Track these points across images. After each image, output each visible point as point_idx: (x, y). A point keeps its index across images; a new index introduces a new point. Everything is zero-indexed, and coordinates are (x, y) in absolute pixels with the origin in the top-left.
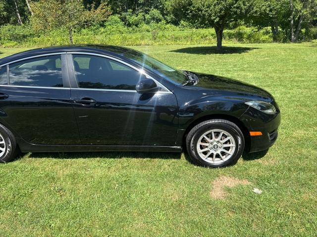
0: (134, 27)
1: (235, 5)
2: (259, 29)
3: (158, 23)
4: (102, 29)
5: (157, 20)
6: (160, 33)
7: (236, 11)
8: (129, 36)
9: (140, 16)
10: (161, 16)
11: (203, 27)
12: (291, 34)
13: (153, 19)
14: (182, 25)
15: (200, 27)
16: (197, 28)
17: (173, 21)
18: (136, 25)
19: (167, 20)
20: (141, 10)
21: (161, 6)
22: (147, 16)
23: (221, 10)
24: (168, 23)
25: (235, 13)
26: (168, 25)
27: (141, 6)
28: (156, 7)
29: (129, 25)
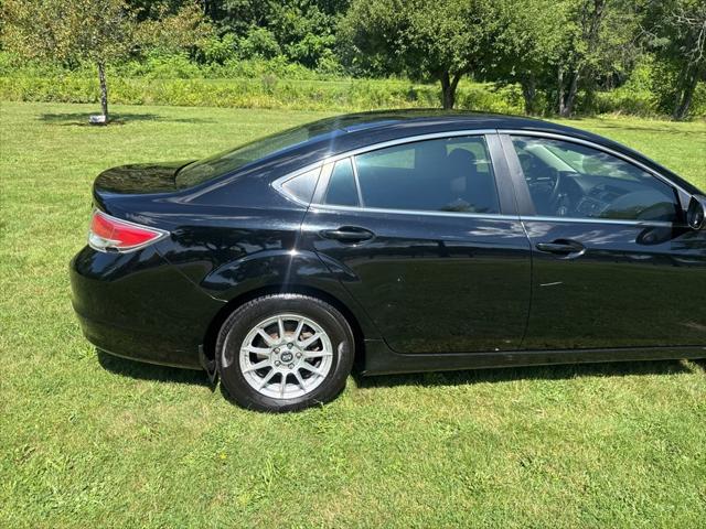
0: (215, 64)
1: (503, 36)
2: (499, 87)
3: (269, 59)
4: (136, 65)
5: (266, 51)
6: (281, 84)
7: (504, 48)
8: (207, 84)
9: (229, 39)
10: (275, 45)
11: (368, 75)
12: (559, 102)
13: (259, 48)
14: (324, 68)
15: (361, 75)
16: (355, 77)
17: (303, 57)
18: (220, 61)
19: (289, 55)
20: (228, 27)
21: (274, 22)
22: (244, 43)
23: (473, 44)
24: (292, 60)
25: (501, 51)
26: (293, 66)
27: (228, 18)
28: (264, 23)
29: (202, 60)
